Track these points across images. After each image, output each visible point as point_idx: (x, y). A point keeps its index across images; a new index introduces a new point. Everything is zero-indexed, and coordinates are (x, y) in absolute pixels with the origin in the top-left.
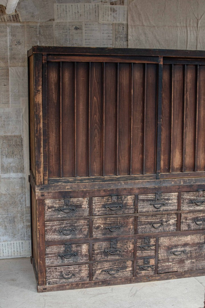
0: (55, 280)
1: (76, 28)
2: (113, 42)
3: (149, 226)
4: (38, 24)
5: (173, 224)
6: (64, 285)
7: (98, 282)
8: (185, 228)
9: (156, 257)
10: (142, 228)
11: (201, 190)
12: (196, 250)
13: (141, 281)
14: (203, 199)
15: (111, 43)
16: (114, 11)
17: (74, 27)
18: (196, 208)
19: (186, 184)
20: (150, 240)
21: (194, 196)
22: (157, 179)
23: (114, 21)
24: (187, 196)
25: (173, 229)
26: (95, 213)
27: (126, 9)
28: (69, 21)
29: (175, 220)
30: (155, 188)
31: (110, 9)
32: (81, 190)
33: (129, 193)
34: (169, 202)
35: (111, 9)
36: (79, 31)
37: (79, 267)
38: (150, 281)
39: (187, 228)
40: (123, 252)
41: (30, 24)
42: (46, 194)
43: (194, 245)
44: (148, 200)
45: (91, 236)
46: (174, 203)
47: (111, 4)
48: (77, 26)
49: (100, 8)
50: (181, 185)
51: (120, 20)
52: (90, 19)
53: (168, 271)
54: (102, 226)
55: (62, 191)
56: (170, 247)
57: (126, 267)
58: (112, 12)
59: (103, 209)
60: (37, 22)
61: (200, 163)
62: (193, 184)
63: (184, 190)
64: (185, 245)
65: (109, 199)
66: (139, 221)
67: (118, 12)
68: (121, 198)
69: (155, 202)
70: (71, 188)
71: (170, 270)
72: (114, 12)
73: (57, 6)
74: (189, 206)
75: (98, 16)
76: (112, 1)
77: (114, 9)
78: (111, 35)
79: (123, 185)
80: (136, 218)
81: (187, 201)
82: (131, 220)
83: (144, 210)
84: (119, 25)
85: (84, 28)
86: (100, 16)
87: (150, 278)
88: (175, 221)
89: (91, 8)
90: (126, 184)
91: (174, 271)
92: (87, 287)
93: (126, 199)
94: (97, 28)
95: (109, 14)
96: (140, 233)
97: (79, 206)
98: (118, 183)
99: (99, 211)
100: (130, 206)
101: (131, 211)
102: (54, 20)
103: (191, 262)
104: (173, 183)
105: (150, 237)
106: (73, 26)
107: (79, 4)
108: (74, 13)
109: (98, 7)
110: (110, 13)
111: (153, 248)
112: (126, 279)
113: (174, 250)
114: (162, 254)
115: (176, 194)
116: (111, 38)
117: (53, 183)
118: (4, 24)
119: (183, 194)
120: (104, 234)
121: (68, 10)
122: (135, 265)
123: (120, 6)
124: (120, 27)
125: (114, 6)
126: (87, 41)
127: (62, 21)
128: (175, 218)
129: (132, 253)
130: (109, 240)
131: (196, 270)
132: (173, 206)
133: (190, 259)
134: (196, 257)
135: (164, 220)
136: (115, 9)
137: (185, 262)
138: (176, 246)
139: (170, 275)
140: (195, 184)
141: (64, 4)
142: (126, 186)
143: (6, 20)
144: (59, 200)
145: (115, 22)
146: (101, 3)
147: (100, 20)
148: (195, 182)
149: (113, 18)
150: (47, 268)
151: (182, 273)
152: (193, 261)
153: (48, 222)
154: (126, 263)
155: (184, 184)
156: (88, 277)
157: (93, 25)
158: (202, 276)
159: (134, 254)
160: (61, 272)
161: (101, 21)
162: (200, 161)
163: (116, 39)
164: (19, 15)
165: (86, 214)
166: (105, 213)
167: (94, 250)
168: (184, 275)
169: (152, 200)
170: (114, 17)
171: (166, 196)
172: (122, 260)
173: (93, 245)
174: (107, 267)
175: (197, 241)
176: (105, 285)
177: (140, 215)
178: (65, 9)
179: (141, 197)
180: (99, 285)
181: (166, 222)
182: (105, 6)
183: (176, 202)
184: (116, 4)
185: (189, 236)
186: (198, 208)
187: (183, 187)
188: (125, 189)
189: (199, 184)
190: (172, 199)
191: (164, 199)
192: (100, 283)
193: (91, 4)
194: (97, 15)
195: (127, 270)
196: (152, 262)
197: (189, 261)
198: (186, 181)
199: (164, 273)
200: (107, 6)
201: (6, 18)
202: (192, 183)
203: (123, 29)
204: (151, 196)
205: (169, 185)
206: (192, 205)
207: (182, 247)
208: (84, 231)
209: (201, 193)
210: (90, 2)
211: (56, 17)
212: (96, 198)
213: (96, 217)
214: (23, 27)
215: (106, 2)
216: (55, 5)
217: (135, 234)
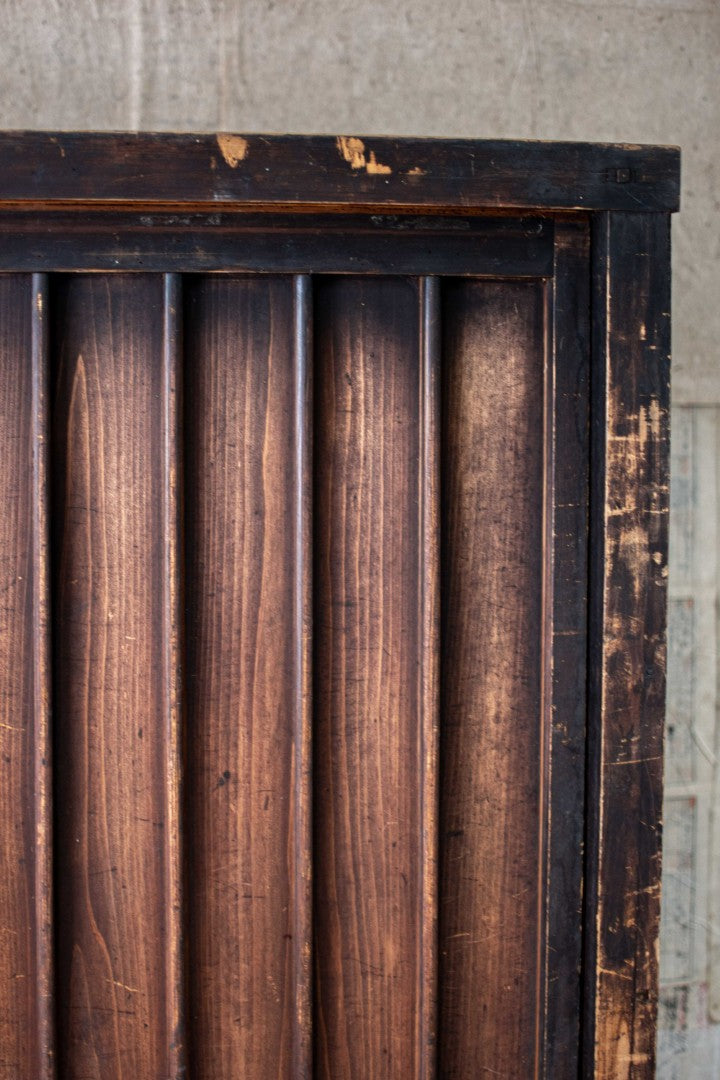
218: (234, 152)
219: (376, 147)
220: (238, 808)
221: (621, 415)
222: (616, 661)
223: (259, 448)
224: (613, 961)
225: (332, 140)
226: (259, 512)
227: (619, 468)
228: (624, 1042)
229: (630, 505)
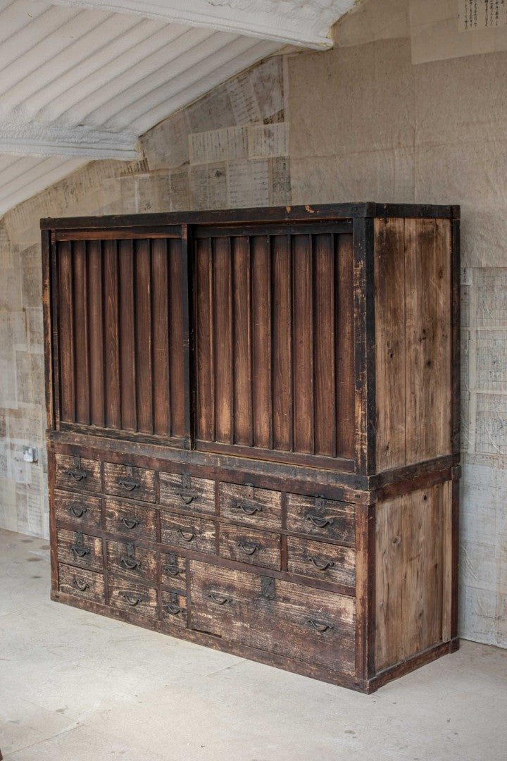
0: (69, 586)
1: (218, 174)
2: (269, 194)
3: (175, 532)
4: (170, 173)
5: (211, 541)
6: (77, 600)
7: (116, 611)
8: (226, 554)
9: (187, 594)
10: (167, 534)
11: (249, 484)
12: (248, 604)
13: (168, 633)
14: (255, 504)
15: (268, 196)
16: (269, 134)
17: (215, 171)
18: (244, 518)
19: (225, 467)
20: (177, 559)
21: (241, 494)
22: (185, 449)
23: (269, 154)
24: (228, 491)
25: (211, 549)
26: (108, 489)
27: (288, 129)
28: (209, 162)
29: (214, 533)
30: (181, 465)
31: (263, 133)
32: (91, 447)
33: (148, 465)
34: (203, 495)
35: (265, 132)
36: (221, 178)
37: (93, 575)
38: (181, 638)
39: (229, 555)
40: (144, 569)
41: (162, 174)
42: (56, 446)
43: (244, 592)
44: (173, 485)
45: (105, 528)
46: (211, 500)
47: (265, 123)
48: (219, 170)
49: (249, 134)
50: (217, 468)
51: (280, 151)
52: (236, 156)
53: (207, 630)
54: (117, 515)
55: (71, 444)
56: (207, 583)
57: (148, 599)
58: (267, 138)
59: (117, 485)
60: (168, 170)
61: (260, 430)
62: (236, 469)
63: (223, 477)
64: (230, 588)
65: (122, 471)
66: (163, 520)
67: (275, 136)
68: (138, 472)
69: (182, 491)
70: (80, 442)
71: (210, 630)
72: (269, 137)
73: (193, 138)
74: (232, 511)
75: (247, 148)
76: (266, 118)
77: (269, 131)
78: (266, 181)
79: (138, 450)
80: (158, 513)
81: (229, 501)
82: (151, 514)
83: (168, 501)
84: (277, 160)
85: (228, 173)
86: (250, 148)
87: (182, 632)
88: (213, 535)
89: (237, 135)
90: (143, 448)
91: (215, 633)
92: (102, 614)
93: (144, 476)
94: (246, 170)
95: (263, 142)
96: (164, 544)
97: (91, 473)
98: (133, 445)
99: (112, 487)
100: (150, 488)
101: (152, 499)
102: (188, 163)
103: (243, 626)
104: (205, 460)
105: (176, 555)
106: (213, 170)
107: (220, 131)
108: (214, 148)
109: (246, 130)
110: (263, 139)
111: (183, 575)
112: (150, 621)
113: (213, 591)
114: (196, 593)
115: (213, 482)
116: (267, 186)
117: (65, 431)
118: (131, 177)
119: (222, 485)
120: (119, 529)
121: (206, 144)
122: (159, 598)
123: (277, 124)
124: (279, 165)
125: (269, 126)
126: (234, 194)
127: (199, 163)
128: (212, 529)
129: (155, 575)
130: (125, 540)
131: (251, 646)
132: (208, 504)
133: (240, 621)
134: (249, 620)
135: (197, 528)
136: (272, 131)
137: (233, 623)
138: (217, 585)
139: (211, 638)
140: (239, 469)
141: (201, 134)
142: (142, 453)
143: (134, 171)
144: (70, 458)
145: (271, 156)
146: (250, 123)
147: (250, 155)
148: (239, 467)
149: (268, 149)
150: (60, 564)
151: (227, 642)
152: (245, 625)
153: (57, 490)
154: (148, 590)
155: (222, 467)
156: (103, 596)
157: (241, 165)
158: (259, 662)
159: (158, 578)
160: (74, 576)
161: (251, 157)
162: (260, 428)
163: (274, 186)
164: (148, 160)
165: (98, 488)
166: (120, 493)
167: (108, 553)
168: (232, 648)
169: (179, 486)
170: (270, 147)
171: (197, 482)
172: (142, 582)
173: (107, 543)
174: (125, 589)
175: (248, 585)
176: (123, 620)
177: (162, 508)
178: (202, 142)
179: (163, 476)
180: (117, 617)
181: (201, 533)
182: (256, 127)
183: (212, 498)
184: (272, 122)
185: (235, 572)
186: (247, 520)
187: (222, 472)
188: (142, 457)
189: (246, 471)
190: (206, 492)
191: (195, 488)
192: (118, 614)
193: (236, 128)
194: (245, 146)
195: (151, 604)
196: (183, 602)
197: (239, 624)
198: (226, 461)
199: (202, 632)
200: (259, 127)
201: (133, 167)
202: (234, 467)
203: (284, 168)
204: (175, 478)
205: (199, 463)
206: (236, 510)
207: (225, 590)
208: (96, 516)
209: (250, 489)
210: (236, 125)
211: (191, 158)
212: (108, 464)
213: (108, 497)
214: (152, 178)
215: (258, 121)
216: (190, 136)
217: (157, 541)
218: (288, 209)
219: (312, 207)
220: (303, 349)
221: (356, 263)
222: (357, 318)
223: (306, 271)
224: (358, 388)
225: (304, 206)
226: (306, 285)
227: (356, 275)
228: (360, 409)
229: (358, 284)
